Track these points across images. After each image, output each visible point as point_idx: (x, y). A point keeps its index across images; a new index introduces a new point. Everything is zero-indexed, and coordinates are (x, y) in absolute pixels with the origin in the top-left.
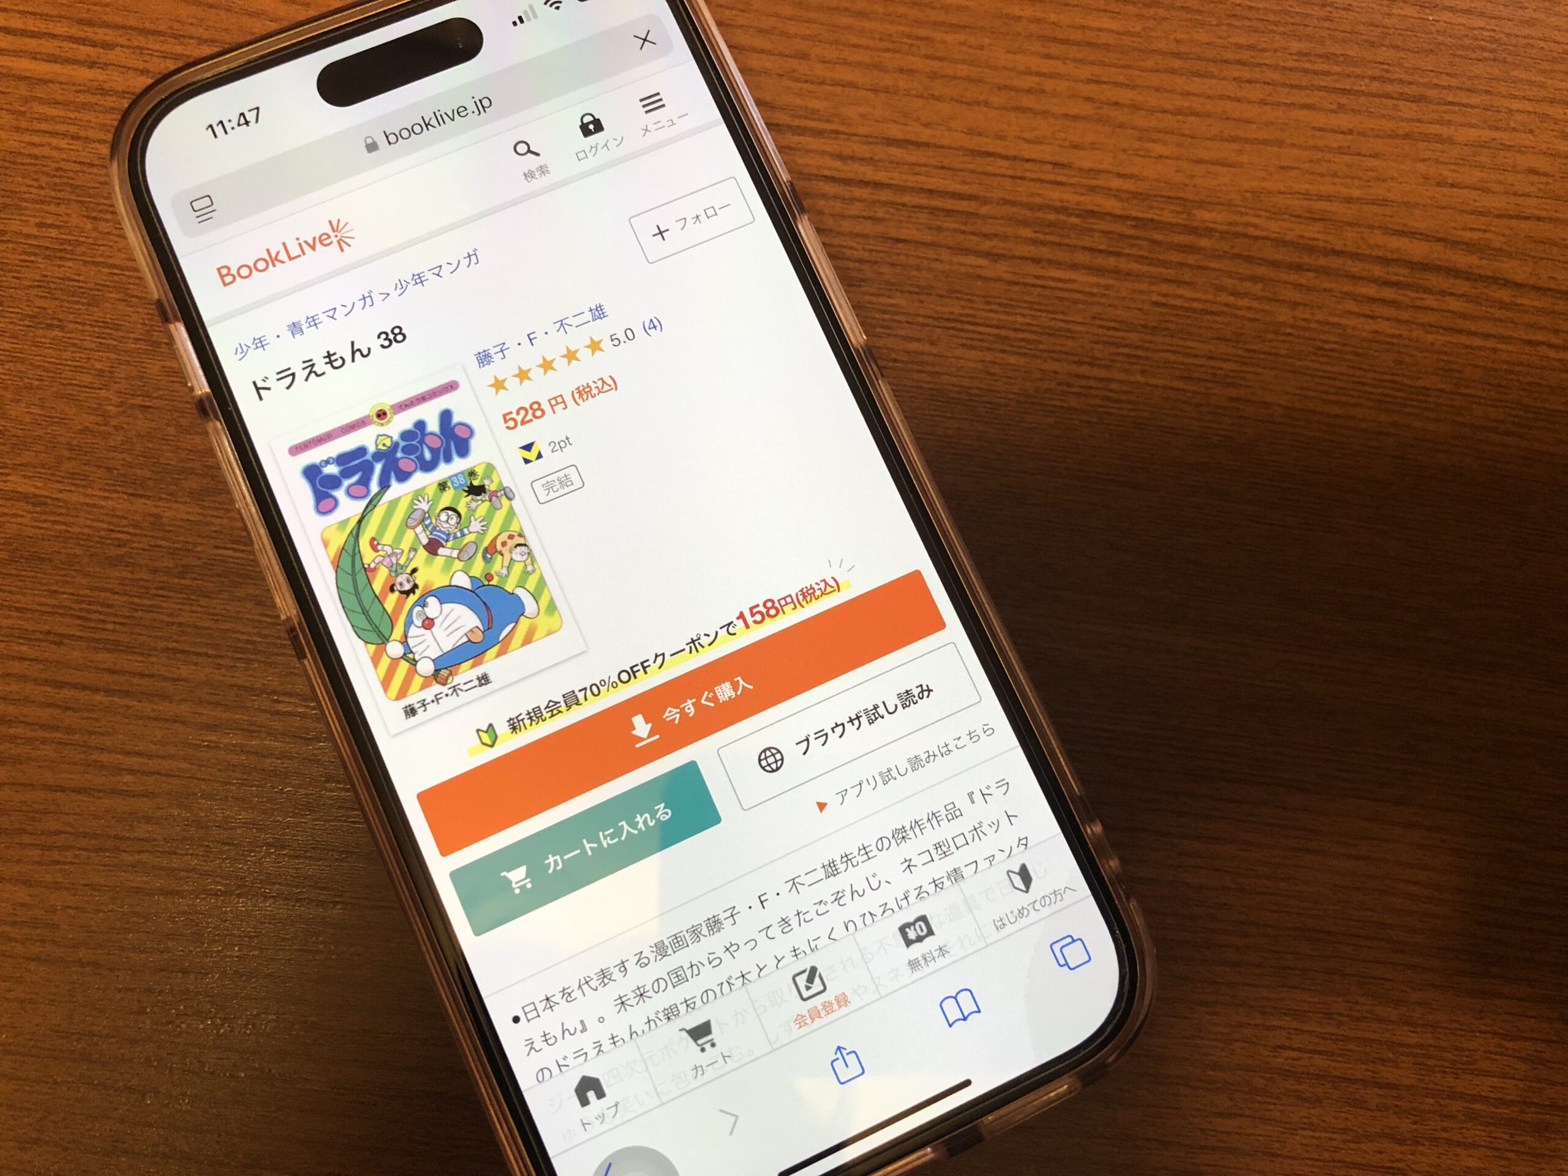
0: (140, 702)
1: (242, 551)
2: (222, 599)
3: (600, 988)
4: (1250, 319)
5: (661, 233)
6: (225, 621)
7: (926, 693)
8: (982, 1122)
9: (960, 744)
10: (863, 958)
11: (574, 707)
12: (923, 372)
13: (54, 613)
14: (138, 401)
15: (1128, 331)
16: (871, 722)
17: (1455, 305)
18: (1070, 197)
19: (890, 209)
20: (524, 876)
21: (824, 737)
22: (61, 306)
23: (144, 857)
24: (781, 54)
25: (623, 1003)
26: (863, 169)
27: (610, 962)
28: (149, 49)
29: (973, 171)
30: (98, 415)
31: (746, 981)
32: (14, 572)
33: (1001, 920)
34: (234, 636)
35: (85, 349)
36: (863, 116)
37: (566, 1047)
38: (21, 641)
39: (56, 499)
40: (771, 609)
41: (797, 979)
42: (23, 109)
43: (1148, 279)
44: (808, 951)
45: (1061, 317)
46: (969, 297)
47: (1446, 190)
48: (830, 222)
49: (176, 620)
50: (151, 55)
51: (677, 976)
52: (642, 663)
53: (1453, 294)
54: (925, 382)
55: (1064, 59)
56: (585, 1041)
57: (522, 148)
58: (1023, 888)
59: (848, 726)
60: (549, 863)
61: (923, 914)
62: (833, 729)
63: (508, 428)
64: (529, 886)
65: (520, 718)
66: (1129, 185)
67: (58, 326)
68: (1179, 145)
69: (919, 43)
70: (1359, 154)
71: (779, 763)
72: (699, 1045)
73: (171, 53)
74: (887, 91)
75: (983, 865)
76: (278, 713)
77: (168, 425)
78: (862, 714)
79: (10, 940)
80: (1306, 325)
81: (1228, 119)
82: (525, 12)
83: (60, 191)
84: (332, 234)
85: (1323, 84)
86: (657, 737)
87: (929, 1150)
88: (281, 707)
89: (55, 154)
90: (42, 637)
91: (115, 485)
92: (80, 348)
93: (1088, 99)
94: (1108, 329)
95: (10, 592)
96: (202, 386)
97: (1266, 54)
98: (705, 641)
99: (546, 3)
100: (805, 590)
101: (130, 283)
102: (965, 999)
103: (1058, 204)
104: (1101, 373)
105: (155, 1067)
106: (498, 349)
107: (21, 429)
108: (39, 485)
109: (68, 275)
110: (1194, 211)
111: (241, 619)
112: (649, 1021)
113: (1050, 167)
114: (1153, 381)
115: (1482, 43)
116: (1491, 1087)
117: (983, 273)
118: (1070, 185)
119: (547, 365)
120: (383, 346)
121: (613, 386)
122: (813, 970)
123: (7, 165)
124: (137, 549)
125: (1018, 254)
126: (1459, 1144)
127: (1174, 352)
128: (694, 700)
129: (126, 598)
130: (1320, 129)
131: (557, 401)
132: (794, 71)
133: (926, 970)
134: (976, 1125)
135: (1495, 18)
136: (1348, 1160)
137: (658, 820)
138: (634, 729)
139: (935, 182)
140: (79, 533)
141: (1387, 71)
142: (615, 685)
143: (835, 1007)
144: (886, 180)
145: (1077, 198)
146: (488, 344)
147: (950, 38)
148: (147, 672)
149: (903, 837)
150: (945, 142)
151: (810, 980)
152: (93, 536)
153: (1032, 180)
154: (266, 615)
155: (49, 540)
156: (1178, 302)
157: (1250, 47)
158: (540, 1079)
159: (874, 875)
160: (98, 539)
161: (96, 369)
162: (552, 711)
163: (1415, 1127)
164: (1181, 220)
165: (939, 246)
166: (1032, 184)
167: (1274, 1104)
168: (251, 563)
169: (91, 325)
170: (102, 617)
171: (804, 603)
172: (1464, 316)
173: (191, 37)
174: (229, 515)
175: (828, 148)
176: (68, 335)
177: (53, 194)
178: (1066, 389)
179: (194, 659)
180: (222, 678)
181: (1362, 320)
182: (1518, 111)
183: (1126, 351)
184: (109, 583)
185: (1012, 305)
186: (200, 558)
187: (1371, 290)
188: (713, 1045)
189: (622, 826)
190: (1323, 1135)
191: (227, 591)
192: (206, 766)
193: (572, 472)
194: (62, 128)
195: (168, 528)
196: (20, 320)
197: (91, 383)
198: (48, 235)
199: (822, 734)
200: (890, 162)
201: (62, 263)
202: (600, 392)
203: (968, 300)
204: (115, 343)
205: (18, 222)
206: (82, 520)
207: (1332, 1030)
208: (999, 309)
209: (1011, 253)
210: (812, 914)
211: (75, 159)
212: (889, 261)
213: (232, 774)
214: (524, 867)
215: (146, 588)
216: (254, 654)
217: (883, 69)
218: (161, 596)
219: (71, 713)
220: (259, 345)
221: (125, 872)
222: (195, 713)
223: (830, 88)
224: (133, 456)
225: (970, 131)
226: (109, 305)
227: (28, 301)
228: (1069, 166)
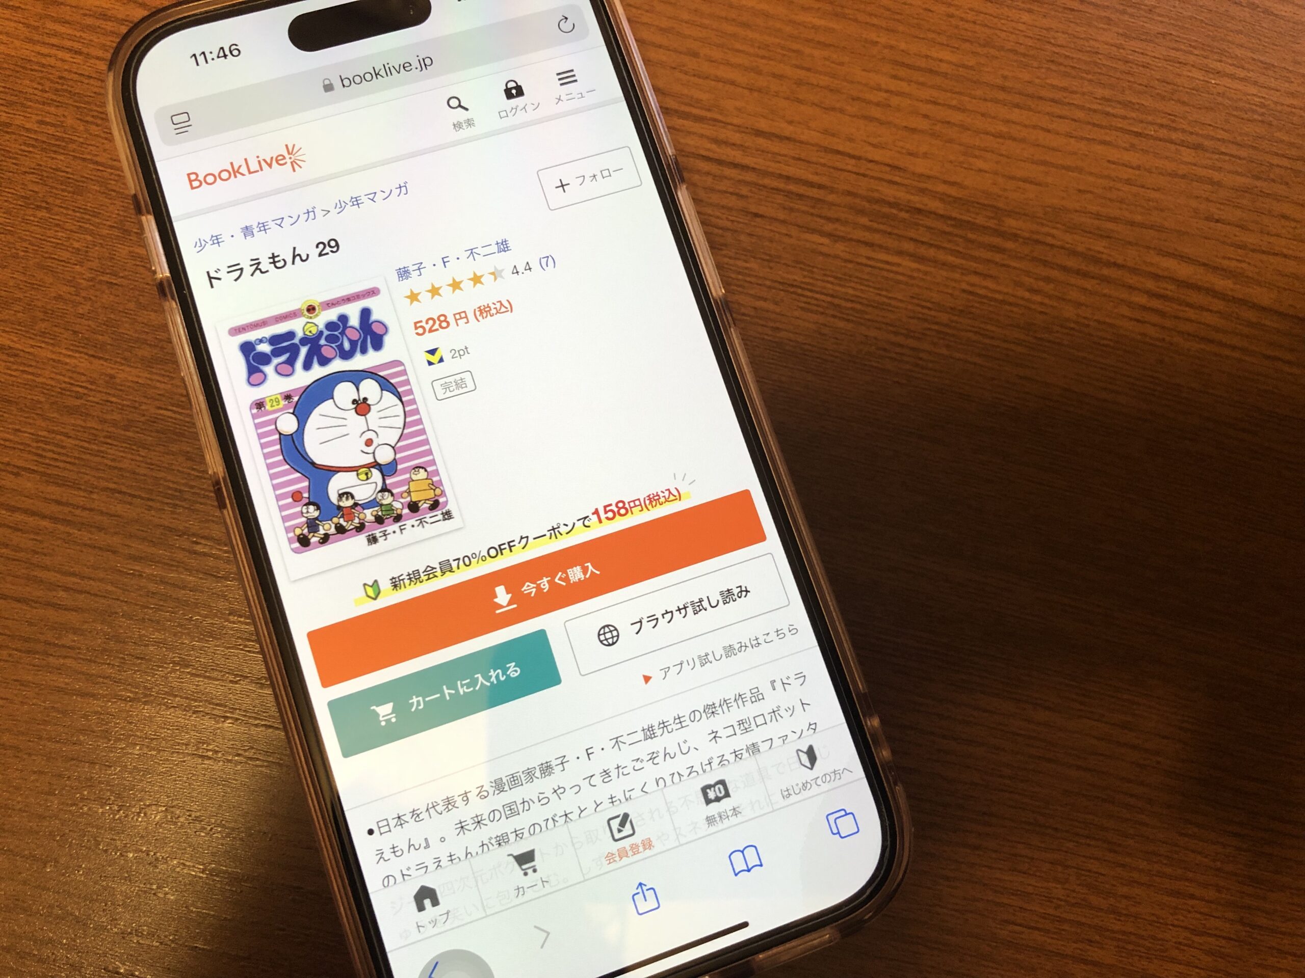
0: (80, 530)
1: (182, 414)
2: (159, 452)
3: (444, 812)
4: (1041, 313)
5: (562, 186)
6: (159, 470)
7: (744, 593)
8: (754, 959)
9: (768, 639)
10: (668, 810)
11: (448, 573)
12: (766, 326)
13: (15, 448)
14: (105, 278)
15: (940, 311)
16: (696, 613)
17: (1210, 319)
18: (902, 195)
19: (753, 189)
20: (390, 711)
21: (655, 621)
22: (51, 192)
23: (68, 662)
24: (675, 51)
25: (462, 827)
26: (734, 153)
27: (455, 792)
29: (824, 165)
30: (71, 286)
31: (568, 820)
33: (788, 790)
35: (67, 230)
36: (739, 110)
37: (411, 859)
39: (28, 353)
40: (621, 509)
41: (611, 822)
42: (36, 24)
43: (960, 271)
44: (623, 800)
45: (884, 293)
46: (810, 268)
47: (1212, 224)
48: (702, 194)
49: (116, 464)
51: (511, 810)
52: (509, 543)
53: (1211, 311)
54: (767, 335)
55: (910, 81)
56: (427, 857)
57: (454, 103)
58: (809, 765)
59: (676, 614)
60: (413, 703)
61: (723, 778)
62: (663, 615)
64: (394, 720)
65: (401, 578)
66: (953, 191)
67: (46, 208)
68: (997, 163)
69: (791, 54)
70: (1143, 187)
72: (523, 870)
74: (760, 91)
75: (777, 742)
76: (195, 552)
77: (129, 301)
78: (689, 605)
80: (1086, 322)
81: (1038, 145)
83: (60, 96)
84: (287, 156)
85: (1120, 125)
86: (515, 606)
87: (707, 977)
88: (199, 548)
89: (59, 64)
91: (78, 347)
92: (63, 228)
93: (926, 116)
94: (923, 307)
96: (163, 271)
97: (1074, 96)
98: (563, 530)
100: (651, 496)
101: (111, 179)
102: (750, 853)
103: (892, 200)
104: (914, 343)
105: (57, 841)
106: (416, 267)
108: (15, 339)
109: (59, 166)
110: (1005, 219)
111: (174, 470)
112: (483, 845)
113: (888, 169)
114: (957, 355)
115: (1254, 107)
117: (824, 249)
118: (903, 185)
119: (456, 285)
120: (320, 254)
121: (509, 309)
122: (626, 816)
123: (18, 69)
124: (91, 402)
125: (855, 237)
127: (976, 333)
128: (549, 578)
129: (77, 442)
130: (1114, 163)
131: (461, 316)
132: (684, 66)
133: (720, 826)
134: (749, 961)
135: (1265, 87)
137: (508, 676)
139: (791, 171)
140: (42, 383)
141: (1173, 121)
142: (484, 558)
143: (641, 849)
144: (752, 165)
146: (409, 263)
147: (817, 53)
148: (88, 506)
149: (713, 712)
150: (803, 138)
151: (622, 824)
152: (56, 387)
154: (193, 469)
155: (18, 387)
156: (982, 292)
157: (1065, 89)
158: (386, 885)
159: (685, 742)
160: (59, 390)
161: (74, 248)
162: (429, 574)
164: (991, 224)
165: (790, 224)
166: (872, 181)
169: (73, 210)
170: (57, 456)
171: (650, 507)
172: (1217, 330)
174: (173, 382)
175: (707, 133)
176: (53, 217)
177: (54, 97)
178: (882, 352)
179: (129, 499)
180: (151, 518)
181: (1133, 323)
182: (1278, 166)
183: (936, 327)
184: (65, 428)
185: (846, 280)
186: (144, 415)
188: (535, 871)
189: (478, 678)
191: (164, 446)
192: (128, 591)
193: (467, 376)
194: (68, 44)
195: (120, 387)
196: (15, 200)
197: (68, 258)
198: (45, 131)
199: (653, 619)
200: (757, 150)
201: (54, 156)
202: (498, 312)
203: (808, 271)
204: (92, 227)
205: (22, 118)
206: (47, 373)
207: (1051, 911)
208: (836, 281)
209: (849, 236)
210: (629, 770)
211: (75, 70)
212: (748, 231)
213: (150, 600)
214: (391, 704)
215: (95, 435)
216: (180, 501)
217: (759, 72)
218: (107, 444)
219: (19, 534)
220: (216, 241)
221: (50, 673)
222: (126, 545)
223: (713, 83)
224: (97, 324)
225: (826, 132)
226: (91, 195)
227: (23, 184)
228: (904, 170)
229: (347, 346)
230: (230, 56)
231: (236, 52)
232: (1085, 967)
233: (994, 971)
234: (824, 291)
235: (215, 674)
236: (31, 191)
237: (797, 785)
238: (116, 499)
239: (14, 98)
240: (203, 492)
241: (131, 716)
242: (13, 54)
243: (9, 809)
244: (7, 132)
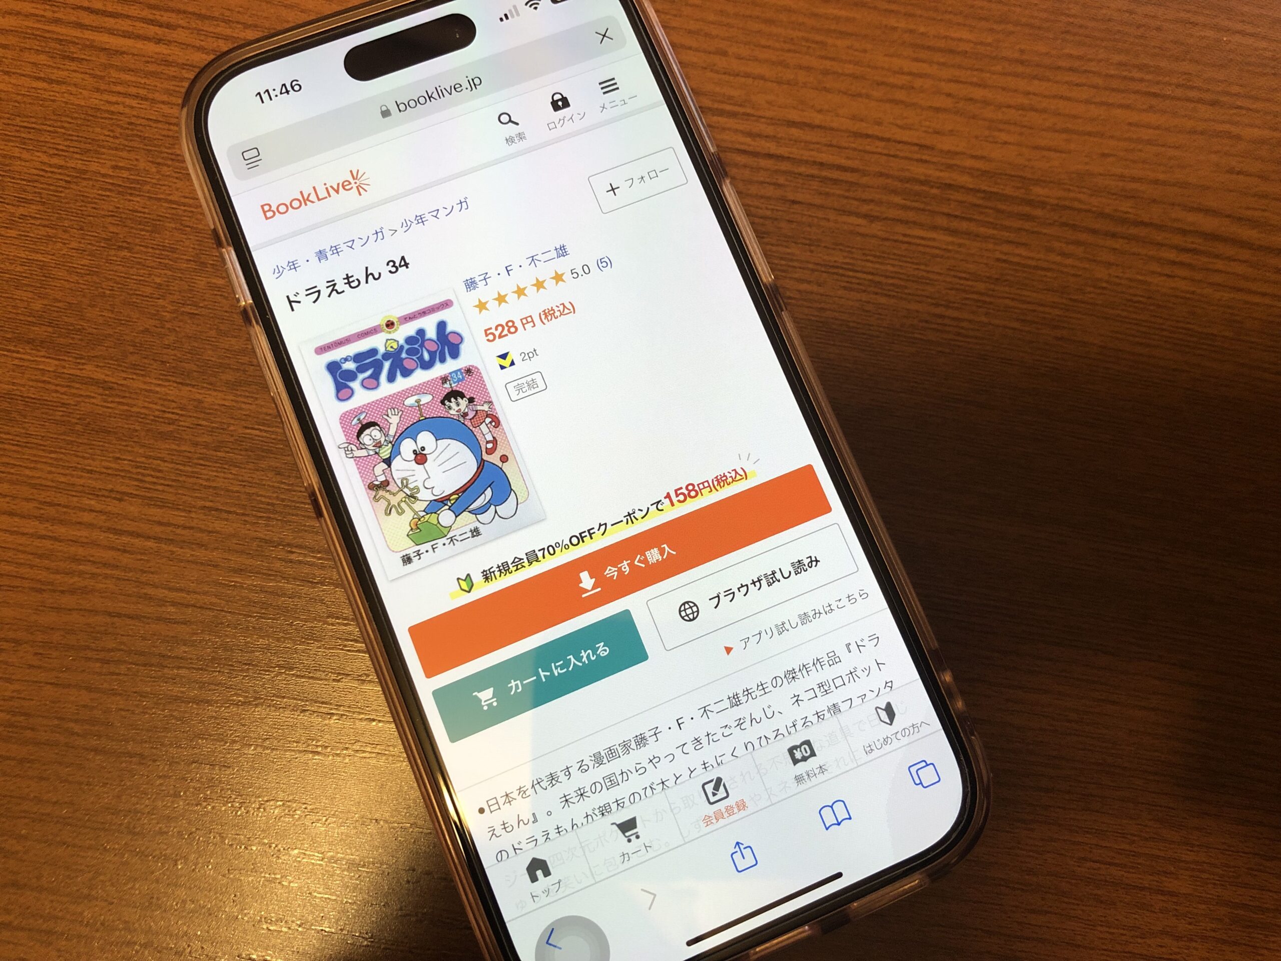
0: (181, 548)
1: (266, 431)
2: (249, 469)
3: (549, 788)
4: (1074, 275)
5: (613, 189)
6: (250, 487)
7: (814, 563)
8: (849, 907)
9: (841, 605)
10: (759, 772)
11: (534, 563)
12: (811, 308)
13: (116, 475)
14: (187, 309)
15: (976, 281)
16: (770, 585)
17: (1240, 269)
18: (933, 173)
19: (789, 178)
20: (491, 696)
21: (732, 595)
22: (130, 232)
23: (182, 672)
24: (705, 51)
25: (566, 801)
26: (768, 145)
27: (557, 767)
28: (203, 30)
29: (855, 149)
30: (156, 319)
31: (665, 787)
32: (86, 441)
33: (870, 746)
34: (259, 498)
35: (148, 267)
36: (768, 102)
37: (521, 834)
38: (90, 496)
39: (121, 385)
40: (692, 491)
41: (706, 786)
42: (103, 74)
43: (993, 241)
44: (715, 765)
45: (922, 267)
46: (850, 249)
47: (1234, 177)
49: (212, 484)
50: (206, 35)
51: (611, 781)
52: (589, 531)
53: (1238, 261)
54: (814, 316)
55: (931, 63)
56: (536, 830)
57: (505, 118)
58: (889, 722)
59: (751, 587)
60: (512, 686)
61: (807, 739)
62: (739, 589)
63: (488, 340)
64: (495, 704)
65: (491, 570)
66: (980, 165)
67: (127, 248)
68: (1021, 134)
69: (813, 46)
70: (1163, 146)
71: (695, 614)
72: (626, 837)
73: (222, 35)
74: (788, 83)
75: (857, 702)
76: (291, 561)
77: (211, 329)
78: (762, 578)
79: (73, 734)
80: (1118, 281)
81: (1059, 114)
82: (510, 11)
83: (131, 141)
84: (352, 181)
85: (1138, 88)
86: (599, 589)
87: (807, 927)
88: (293, 557)
89: (127, 110)
90: (106, 494)
91: (168, 376)
92: (144, 265)
93: (949, 95)
94: (960, 278)
95: (83, 457)
96: (246, 299)
97: (1091, 64)
98: (639, 515)
99: (526, 4)
100: (719, 477)
101: (184, 216)
102: (839, 808)
103: (922, 178)
104: (955, 314)
105: (186, 839)
106: (482, 277)
107: (95, 329)
108: (108, 373)
109: (136, 207)
110: (1031, 188)
111: (265, 485)
112: (587, 816)
113: (916, 148)
114: (996, 322)
115: (1266, 61)
116: (1251, 897)
117: (861, 230)
118: (933, 163)
119: (520, 292)
120: (390, 272)
121: (572, 310)
122: (719, 780)
123: (90, 118)
124: (183, 426)
125: (890, 216)
126: (1224, 942)
127: (1013, 299)
128: (629, 562)
129: (173, 465)
130: (1134, 125)
131: (527, 320)
132: (715, 65)
133: (809, 784)
134: (844, 910)
135: (1275, 41)
136: (1136, 951)
137: (598, 656)
138: (581, 582)
139: (824, 157)
140: (136, 413)
141: (1189, 80)
142: (567, 547)
143: (736, 810)
144: (786, 155)
145: (938, 174)
146: (474, 273)
147: (839, 42)
148: (188, 525)
149: (793, 677)
150: (834, 125)
151: (716, 788)
152: (149, 415)
153: (902, 158)
155: (115, 418)
156: (1016, 259)
157: (1080, 58)
158: (499, 859)
159: (769, 707)
160: (153, 418)
161: (155, 283)
162: (517, 565)
163: (1190, 927)
164: (1020, 193)
165: (827, 208)
166: (902, 161)
167: (1078, 905)
168: (273, 441)
169: (152, 248)
170: (155, 480)
171: (718, 488)
172: (1246, 278)
173: (238, 23)
174: (256, 402)
175: (741, 127)
176: (135, 255)
177: (126, 143)
178: (924, 324)
179: (225, 515)
180: (247, 532)
181: (1163, 278)
183: (975, 296)
184: (160, 453)
185: (884, 257)
186: (232, 436)
187: (1172, 255)
188: (638, 837)
189: (570, 659)
190: (1115, 931)
191: (254, 463)
192: (231, 602)
193: (537, 377)
194: (133, 91)
195: (208, 411)
196: (97, 242)
197: (151, 294)
198: (120, 175)
199: (731, 594)
200: (791, 140)
201: (131, 198)
202: (561, 314)
203: (849, 252)
204: (171, 263)
205: (97, 164)
206: (140, 403)
207: (1127, 847)
208: (874, 260)
209: (885, 216)
210: (719, 736)
211: (143, 116)
212: (787, 218)
213: (253, 609)
214: (492, 689)
215: (189, 458)
216: (274, 514)
217: (787, 66)
218: (201, 465)
219: (127, 555)
220: (292, 267)
221: (166, 683)
222: (226, 559)
223: (743, 80)
224: (184, 353)
225: (854, 118)
226: (167, 233)
227: (104, 227)
228: (931, 148)
229: (426, 356)
230: (292, 92)
231: (297, 88)
232: (1163, 898)
233: (1075, 907)
234: (865, 270)
235: (318, 675)
236: (111, 233)
237: (878, 740)
238: (213, 516)
239: (88, 146)
240: (294, 504)
241: (243, 718)
242: (83, 104)
243: (138, 812)
244: (84, 179)
